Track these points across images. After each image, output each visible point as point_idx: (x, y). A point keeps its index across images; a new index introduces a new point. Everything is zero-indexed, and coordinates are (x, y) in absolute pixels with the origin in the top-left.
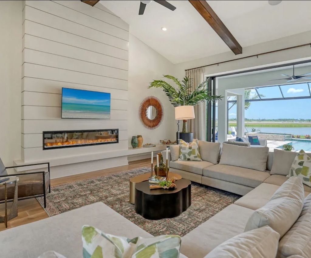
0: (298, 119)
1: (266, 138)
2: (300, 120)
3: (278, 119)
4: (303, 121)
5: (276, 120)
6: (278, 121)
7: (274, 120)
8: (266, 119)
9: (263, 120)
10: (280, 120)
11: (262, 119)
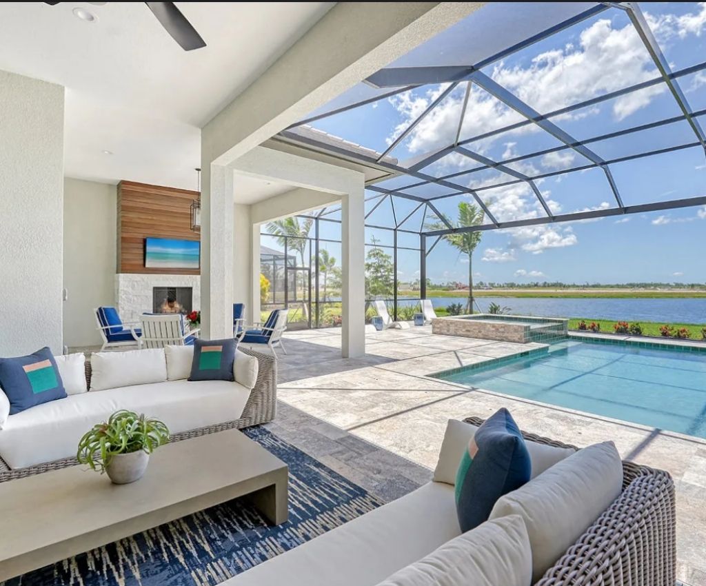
0: (671, 284)
1: (480, 332)
2: (674, 285)
3: (628, 285)
4: (681, 288)
5: (623, 287)
6: (627, 288)
7: (618, 286)
8: (602, 284)
9: (594, 286)
10: (632, 286)
11: (593, 284)
